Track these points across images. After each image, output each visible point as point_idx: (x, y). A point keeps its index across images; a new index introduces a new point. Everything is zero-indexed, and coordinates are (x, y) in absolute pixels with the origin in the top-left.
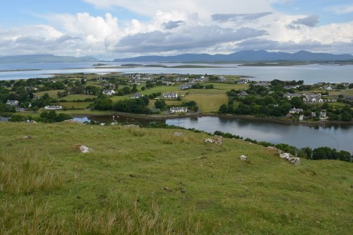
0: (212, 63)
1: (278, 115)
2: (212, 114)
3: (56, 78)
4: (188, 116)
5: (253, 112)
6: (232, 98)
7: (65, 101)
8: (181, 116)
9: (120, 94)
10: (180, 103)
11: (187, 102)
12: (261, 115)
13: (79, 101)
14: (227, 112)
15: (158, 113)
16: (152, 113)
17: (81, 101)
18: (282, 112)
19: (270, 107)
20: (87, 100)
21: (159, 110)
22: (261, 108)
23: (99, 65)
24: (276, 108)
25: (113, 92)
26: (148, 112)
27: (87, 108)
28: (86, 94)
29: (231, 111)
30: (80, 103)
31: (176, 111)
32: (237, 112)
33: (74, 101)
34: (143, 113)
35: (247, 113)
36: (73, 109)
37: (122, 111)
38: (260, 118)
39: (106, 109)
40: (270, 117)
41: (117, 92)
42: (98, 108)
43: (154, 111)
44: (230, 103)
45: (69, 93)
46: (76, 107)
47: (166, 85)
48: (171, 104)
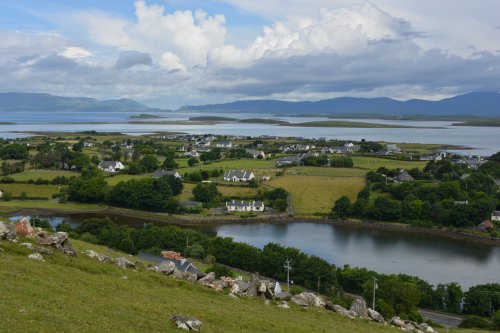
0: (395, 118)
1: (463, 225)
2: (319, 219)
3: (33, 139)
4: (261, 221)
5: (406, 215)
6: (372, 185)
7: (12, 182)
8: (247, 221)
9: (132, 171)
10: (254, 192)
11: (270, 190)
12: (424, 223)
13: (40, 182)
14: (348, 215)
15: (196, 212)
16: (183, 211)
17: (46, 183)
18: (471, 217)
19: (445, 206)
20: (57, 181)
21: (200, 204)
22: (425, 207)
23: (143, 116)
24: (460, 209)
25: (120, 165)
26: (173, 209)
27: (54, 197)
28: (63, 169)
29: (357, 212)
30: (43, 186)
31: (239, 210)
32: (370, 216)
33: (31, 182)
34: (164, 211)
35: (393, 218)
36: (23, 198)
37: (122, 204)
38: (421, 230)
39: (90, 200)
40: (444, 229)
41: (128, 167)
42: (75, 198)
43: (188, 207)
44: (363, 194)
45: (28, 165)
46: (29, 195)
47: (251, 157)
48: (233, 195)
